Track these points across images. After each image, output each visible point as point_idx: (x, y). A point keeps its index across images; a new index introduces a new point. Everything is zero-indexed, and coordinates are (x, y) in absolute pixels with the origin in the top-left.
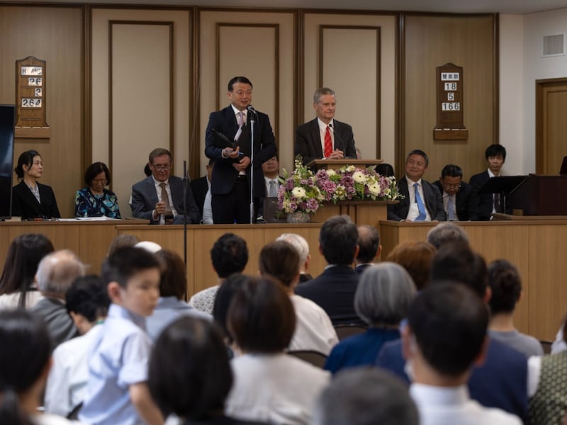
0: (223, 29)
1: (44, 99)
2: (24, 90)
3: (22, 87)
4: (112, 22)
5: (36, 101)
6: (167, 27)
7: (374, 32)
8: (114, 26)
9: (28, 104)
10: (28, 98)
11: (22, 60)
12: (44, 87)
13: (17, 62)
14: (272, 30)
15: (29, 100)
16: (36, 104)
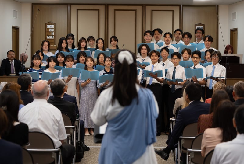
0: (116, 12)
1: (55, 36)
2: (48, 33)
3: (47, 32)
4: (78, 10)
5: (52, 36)
6: (97, 11)
7: (172, 12)
8: (79, 11)
9: (49, 37)
10: (50, 35)
11: (47, 23)
12: (55, 32)
13: (46, 23)
14: (134, 12)
15: (49, 36)
16: (52, 37)
